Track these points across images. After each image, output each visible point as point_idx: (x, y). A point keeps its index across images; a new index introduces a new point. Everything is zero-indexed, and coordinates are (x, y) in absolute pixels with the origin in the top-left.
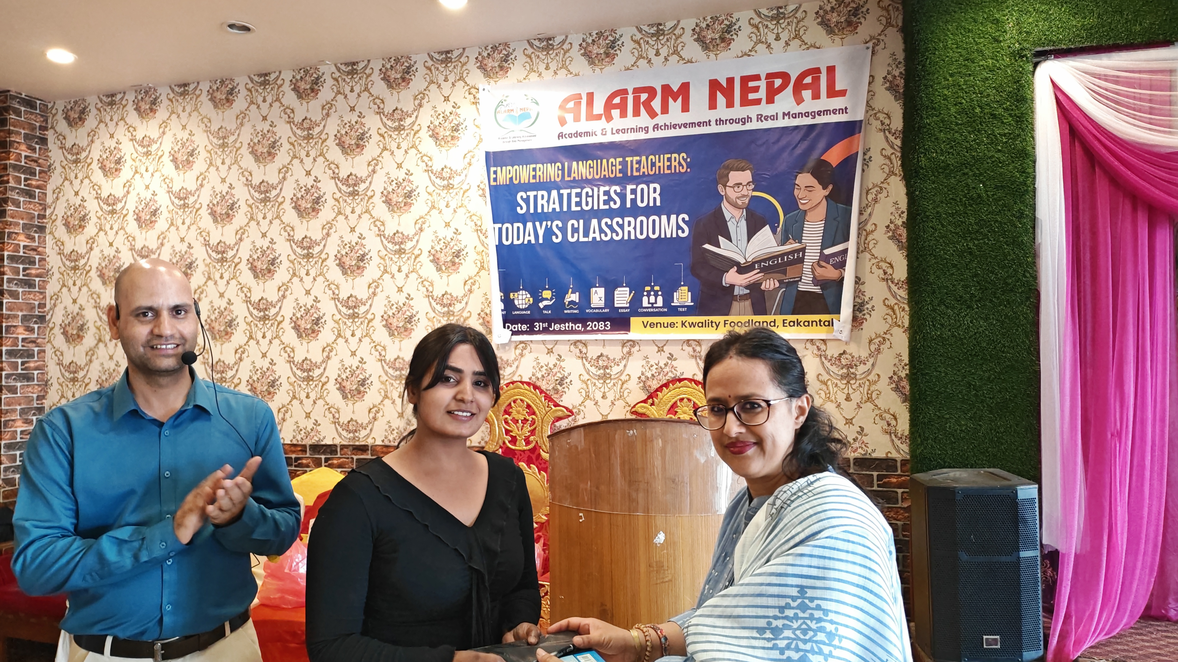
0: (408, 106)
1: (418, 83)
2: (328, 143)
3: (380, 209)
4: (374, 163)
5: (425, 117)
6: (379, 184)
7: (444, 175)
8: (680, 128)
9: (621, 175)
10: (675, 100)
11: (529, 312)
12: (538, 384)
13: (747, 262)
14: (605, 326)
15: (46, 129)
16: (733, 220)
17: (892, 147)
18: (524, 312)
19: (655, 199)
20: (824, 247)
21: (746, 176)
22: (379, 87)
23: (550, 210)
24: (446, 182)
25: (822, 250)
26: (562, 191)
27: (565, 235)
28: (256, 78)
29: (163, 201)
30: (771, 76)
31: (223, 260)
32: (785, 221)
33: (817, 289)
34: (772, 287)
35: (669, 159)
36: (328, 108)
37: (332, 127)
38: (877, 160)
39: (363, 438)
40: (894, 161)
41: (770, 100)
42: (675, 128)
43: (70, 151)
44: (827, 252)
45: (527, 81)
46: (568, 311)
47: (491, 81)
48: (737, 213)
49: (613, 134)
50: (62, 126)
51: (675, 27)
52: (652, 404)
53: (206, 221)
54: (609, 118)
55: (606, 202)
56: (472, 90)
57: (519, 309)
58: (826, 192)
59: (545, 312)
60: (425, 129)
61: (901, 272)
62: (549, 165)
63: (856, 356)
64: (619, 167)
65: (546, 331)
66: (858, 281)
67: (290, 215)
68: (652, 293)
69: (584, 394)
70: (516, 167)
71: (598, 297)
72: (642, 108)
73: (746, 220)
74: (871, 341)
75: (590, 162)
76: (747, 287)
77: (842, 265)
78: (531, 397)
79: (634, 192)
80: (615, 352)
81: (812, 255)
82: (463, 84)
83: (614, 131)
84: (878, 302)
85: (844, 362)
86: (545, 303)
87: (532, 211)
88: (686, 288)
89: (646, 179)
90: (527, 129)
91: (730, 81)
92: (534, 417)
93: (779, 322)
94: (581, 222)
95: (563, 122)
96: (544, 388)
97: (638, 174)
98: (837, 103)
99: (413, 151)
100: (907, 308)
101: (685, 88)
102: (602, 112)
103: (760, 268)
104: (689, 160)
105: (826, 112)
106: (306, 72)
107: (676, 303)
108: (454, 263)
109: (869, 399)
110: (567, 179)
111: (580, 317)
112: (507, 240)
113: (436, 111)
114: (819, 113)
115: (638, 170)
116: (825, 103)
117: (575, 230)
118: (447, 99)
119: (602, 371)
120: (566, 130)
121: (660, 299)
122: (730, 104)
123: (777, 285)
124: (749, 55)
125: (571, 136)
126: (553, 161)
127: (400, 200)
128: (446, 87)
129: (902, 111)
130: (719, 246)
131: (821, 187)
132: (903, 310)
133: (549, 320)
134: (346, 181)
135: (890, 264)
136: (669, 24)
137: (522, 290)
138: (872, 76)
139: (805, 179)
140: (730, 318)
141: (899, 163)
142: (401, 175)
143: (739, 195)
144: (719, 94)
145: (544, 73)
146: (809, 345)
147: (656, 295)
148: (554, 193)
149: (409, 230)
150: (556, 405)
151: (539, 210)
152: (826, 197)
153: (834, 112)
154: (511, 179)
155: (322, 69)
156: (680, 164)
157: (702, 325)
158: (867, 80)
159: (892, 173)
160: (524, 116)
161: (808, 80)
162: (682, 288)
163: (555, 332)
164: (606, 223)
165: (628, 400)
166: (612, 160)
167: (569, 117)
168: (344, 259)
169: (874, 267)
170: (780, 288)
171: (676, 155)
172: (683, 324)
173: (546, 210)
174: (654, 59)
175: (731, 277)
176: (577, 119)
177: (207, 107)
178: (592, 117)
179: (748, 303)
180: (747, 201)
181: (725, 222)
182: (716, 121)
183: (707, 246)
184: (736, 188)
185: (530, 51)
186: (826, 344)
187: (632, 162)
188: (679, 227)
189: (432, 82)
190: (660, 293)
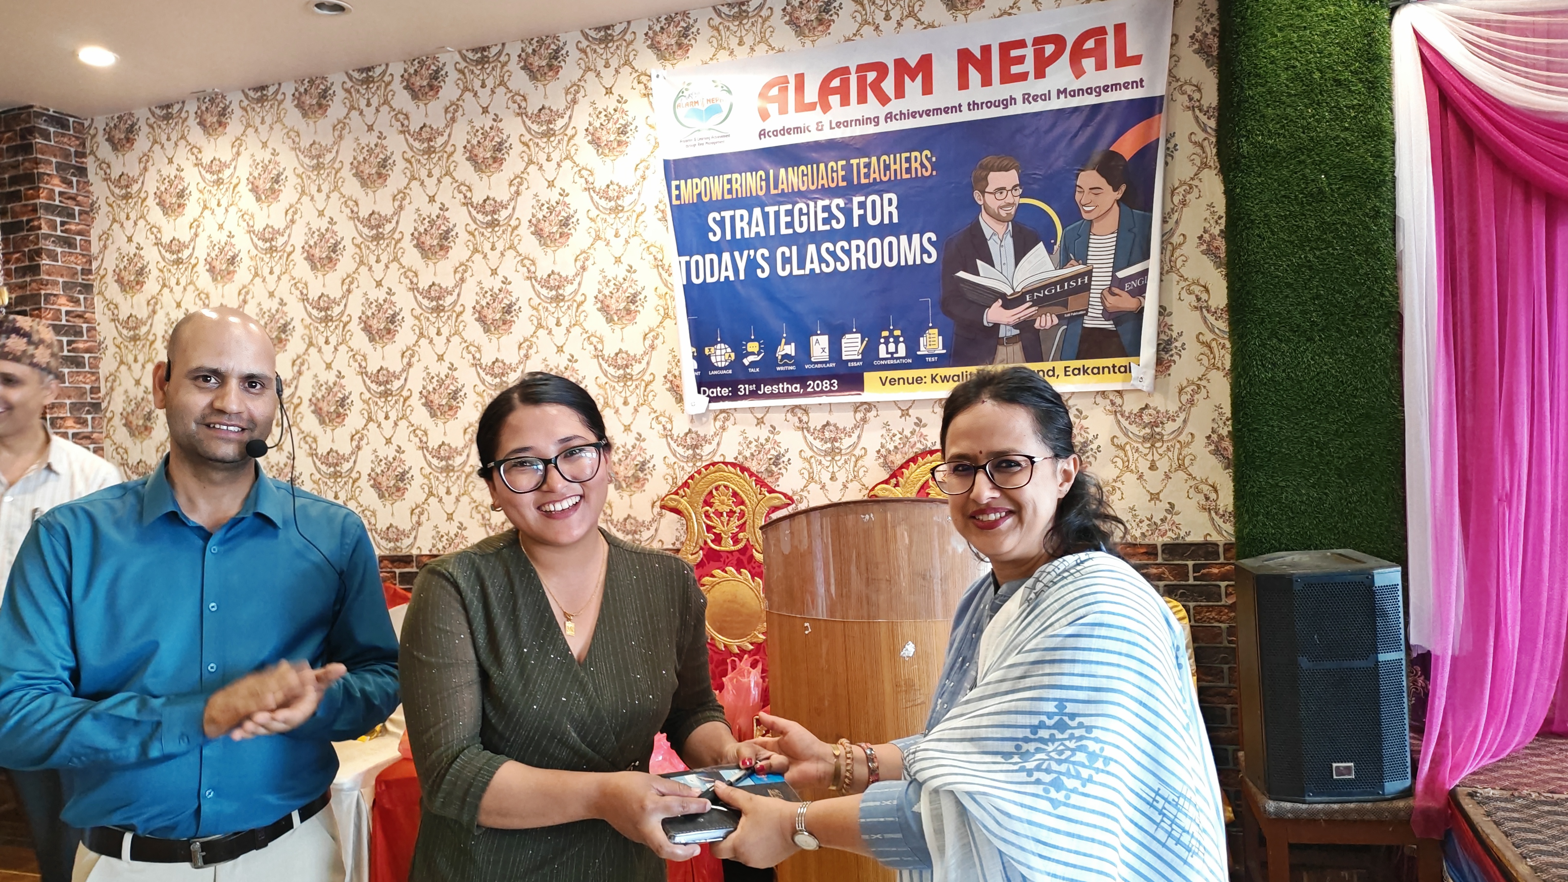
0: (558, 102)
1: (570, 71)
2: (455, 157)
3: (529, 244)
4: (517, 182)
5: (581, 117)
6: (524, 210)
7: (611, 193)
8: (921, 116)
9: (845, 184)
10: (913, 80)
11: (730, 372)
12: (747, 465)
13: (1015, 293)
14: (831, 385)
15: (83, 155)
16: (994, 237)
17: (1204, 130)
18: (725, 372)
19: (890, 214)
20: (1116, 268)
21: (1011, 178)
22: (519, 80)
23: (753, 235)
24: (613, 204)
25: (1114, 272)
26: (767, 209)
27: (773, 268)
28: (356, 75)
29: (243, 244)
30: (1040, 41)
31: (327, 319)
32: (1064, 236)
33: (1109, 325)
34: (1049, 325)
35: (908, 160)
36: (453, 110)
37: (460, 135)
38: (1185, 148)
40: (1208, 150)
41: (1040, 74)
42: (914, 117)
43: (117, 182)
44: (1121, 274)
45: (715, 61)
46: (782, 368)
47: (668, 64)
48: (1000, 228)
49: (831, 128)
50: (105, 150)
52: (897, 485)
53: (302, 269)
54: (826, 108)
56: (642, 78)
57: (718, 368)
58: (1118, 195)
59: (751, 370)
60: (582, 133)
61: (1219, 297)
62: (749, 174)
63: (1163, 410)
64: (842, 173)
65: (753, 395)
66: (1163, 311)
67: (412, 257)
68: (891, 340)
69: (806, 476)
70: (705, 179)
71: (820, 346)
72: (870, 93)
73: (1013, 237)
74: (1181, 390)
75: (803, 167)
76: (1015, 326)
77: (1140, 291)
81: (1101, 279)
82: (630, 70)
83: (834, 125)
84: (1189, 339)
85: (1146, 419)
86: (751, 358)
87: (728, 237)
88: (936, 331)
89: (878, 188)
90: (717, 128)
91: (986, 50)
92: (742, 507)
93: (1060, 371)
94: (794, 248)
95: (764, 115)
96: (754, 469)
97: (867, 181)
98: (1130, 73)
99: (567, 164)
100: (1228, 345)
101: (926, 62)
102: (816, 99)
103: (1032, 300)
104: (934, 159)
105: (1116, 86)
106: (422, 63)
108: (629, 312)
109: (1181, 466)
110: (773, 192)
111: (796, 375)
112: (698, 277)
113: (595, 109)
114: (1106, 89)
115: (867, 176)
116: (1113, 74)
117: (787, 260)
119: (829, 445)
120: (769, 126)
121: (902, 348)
122: (986, 82)
123: (1056, 321)
124: (1010, 14)
125: (776, 133)
126: (753, 169)
127: (554, 230)
128: (608, 75)
129: (1216, 81)
130: (977, 273)
131: (1111, 188)
132: (1224, 347)
133: (758, 381)
134: (481, 208)
135: (1204, 287)
137: (720, 342)
138: (1175, 36)
139: (1089, 178)
141: (1214, 151)
142: (554, 196)
143: (1002, 203)
144: (972, 70)
145: (738, 50)
146: (1099, 399)
147: (896, 342)
148: (757, 212)
149: (568, 270)
150: (771, 491)
151: (738, 236)
152: (1118, 202)
153: (1126, 86)
154: (699, 195)
155: (443, 58)
156: (922, 165)
158: (1168, 40)
159: (1204, 165)
160: (713, 110)
161: (1090, 44)
162: (931, 331)
163: (765, 396)
164: (827, 249)
165: (864, 481)
166: (832, 164)
167: (773, 108)
168: (485, 312)
169: (1184, 293)
170: (1058, 326)
171: (917, 154)
172: (933, 379)
173: (747, 235)
174: (883, 25)
175: (995, 314)
176: (783, 111)
177: (293, 116)
178: (803, 107)
179: (1018, 347)
180: (1013, 211)
181: (985, 240)
182: (969, 104)
183: (962, 274)
184: (998, 195)
185: (717, 20)
186: (1122, 397)
187: (858, 165)
188: (924, 250)
189: (588, 69)
190: (901, 339)
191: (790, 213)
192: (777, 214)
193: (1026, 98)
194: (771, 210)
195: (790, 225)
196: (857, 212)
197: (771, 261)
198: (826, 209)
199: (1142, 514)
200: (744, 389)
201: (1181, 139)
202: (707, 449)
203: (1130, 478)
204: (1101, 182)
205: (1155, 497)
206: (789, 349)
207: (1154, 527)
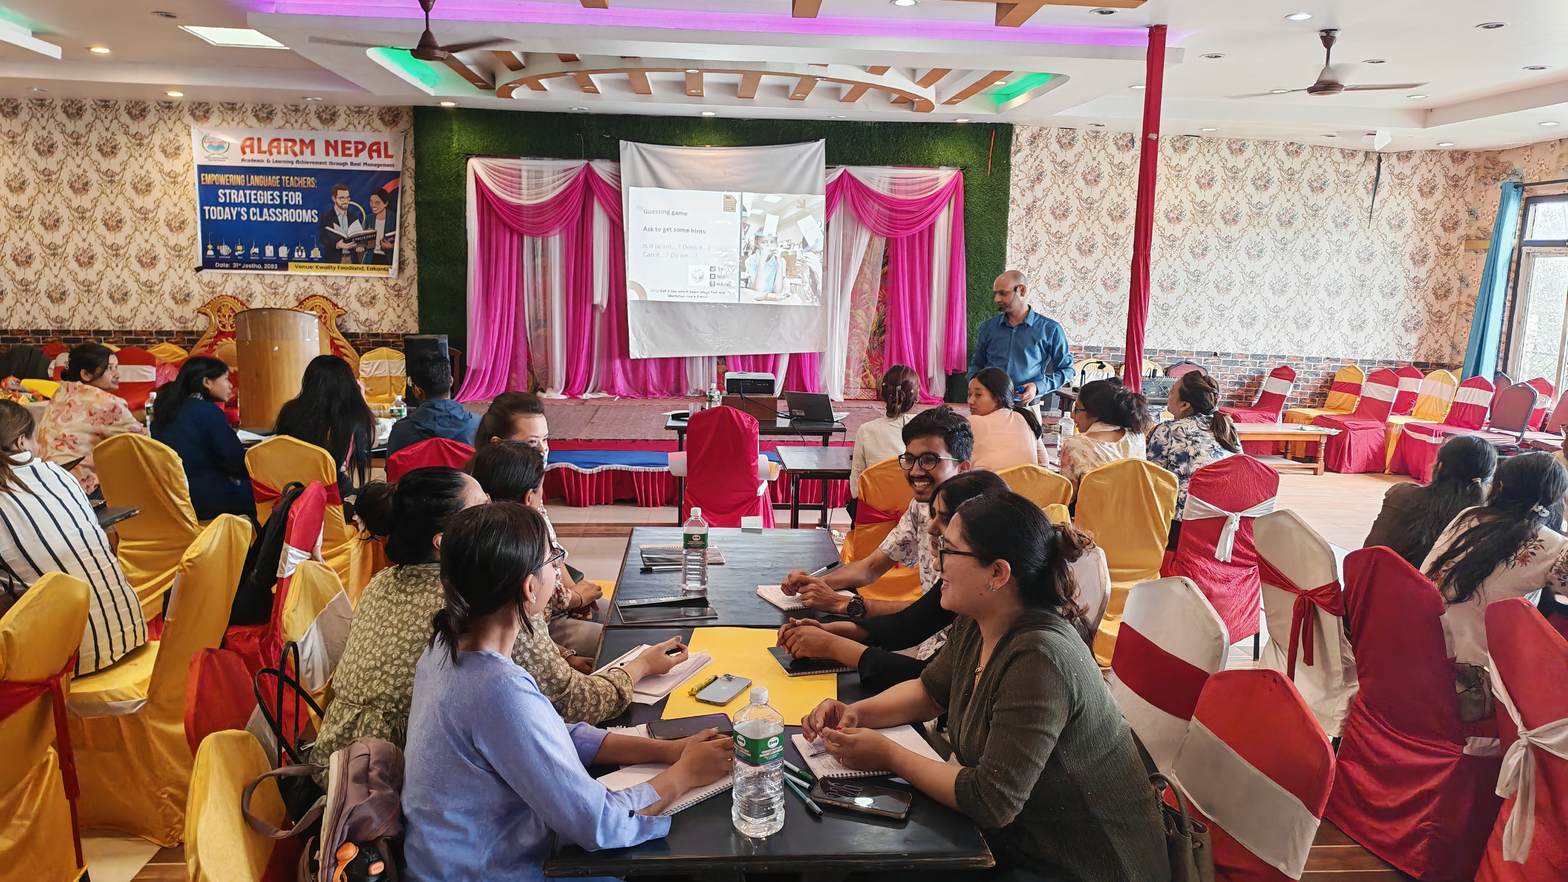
0: (146, 131)
1: (151, 118)
3: (130, 192)
4: (124, 165)
5: (157, 140)
20: (385, 232)
21: (346, 193)
22: (125, 118)
33: (382, 253)
39: (128, 326)
41: (357, 155)
44: (387, 235)
48: (343, 212)
51: (305, 108)
54: (271, 154)
55: (272, 200)
56: (187, 127)
58: (385, 205)
65: (240, 268)
66: (401, 250)
71: (269, 251)
77: (393, 242)
78: (231, 303)
79: (287, 195)
80: (281, 281)
81: (380, 236)
87: (228, 201)
89: (294, 190)
96: (240, 298)
101: (312, 142)
105: (385, 165)
107: (312, 256)
117: (254, 214)
118: (171, 130)
120: (246, 157)
121: (304, 254)
122: (336, 154)
125: (249, 161)
128: (170, 124)
130: (333, 228)
133: (242, 262)
136: (302, 107)
139: (375, 198)
140: (341, 265)
145: (231, 123)
157: (327, 268)
163: (245, 269)
175: (340, 244)
179: (349, 258)
181: (336, 216)
183: (328, 228)
185: (222, 109)
188: (312, 217)
191: (255, 194)
192: (250, 194)
193: (352, 164)
194: (248, 192)
195: (256, 199)
196: (285, 198)
197: (248, 213)
198: (272, 195)
199: (395, 323)
200: (235, 265)
201: (407, 188)
202: (218, 289)
203: (390, 309)
204: (378, 199)
205: (399, 317)
206: (256, 250)
207: (399, 328)
